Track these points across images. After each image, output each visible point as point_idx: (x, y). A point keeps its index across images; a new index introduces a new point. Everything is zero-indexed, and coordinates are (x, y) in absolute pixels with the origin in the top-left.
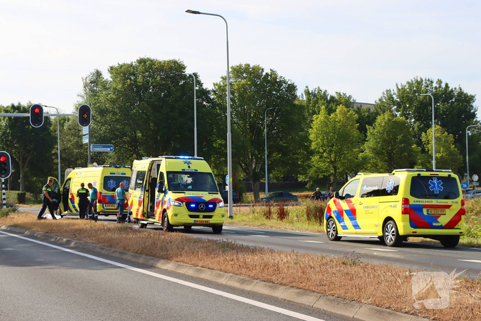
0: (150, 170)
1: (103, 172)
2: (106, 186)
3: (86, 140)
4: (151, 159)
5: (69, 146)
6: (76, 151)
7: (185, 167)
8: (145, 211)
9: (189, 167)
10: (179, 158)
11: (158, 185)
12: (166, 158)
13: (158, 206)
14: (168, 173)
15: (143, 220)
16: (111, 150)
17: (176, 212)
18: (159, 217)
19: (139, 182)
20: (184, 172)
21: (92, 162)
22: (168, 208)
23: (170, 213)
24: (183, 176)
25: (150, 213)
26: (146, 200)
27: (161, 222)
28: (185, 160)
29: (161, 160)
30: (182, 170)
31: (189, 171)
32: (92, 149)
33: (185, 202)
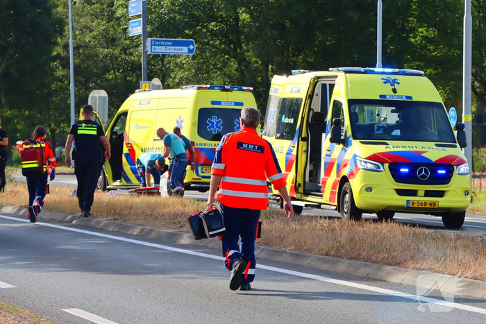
0: (310, 97)
1: (197, 99)
2: (202, 129)
3: (136, 29)
4: (310, 75)
5: (87, 39)
6: (103, 51)
7: (387, 91)
8: (300, 180)
9: (395, 91)
10: (373, 72)
11: (329, 128)
12: (346, 72)
13: (328, 172)
14: (351, 102)
15: (294, 199)
16: (190, 51)
17: (370, 183)
18: (332, 193)
19: (285, 120)
20: (383, 102)
21: (150, 79)
22: (352, 174)
23: (356, 184)
24: (377, 109)
25: (311, 185)
26: (303, 158)
27: (336, 204)
28: (385, 76)
29: (336, 77)
30: (381, 96)
31: (395, 98)
32: (148, 48)
33: (387, 162)
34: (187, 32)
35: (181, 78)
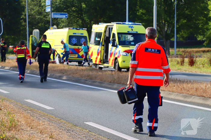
0: (105, 32)
1: (68, 33)
2: (70, 42)
3: (48, 10)
4: (105, 25)
5: (32, 13)
6: (37, 17)
7: (130, 30)
8: (102, 59)
9: (132, 30)
10: (125, 24)
11: (111, 42)
12: (117, 24)
13: (111, 56)
14: (118, 34)
15: (100, 65)
16: (66, 17)
17: (124, 60)
18: (112, 63)
19: (97, 39)
20: (129, 33)
21: (53, 26)
22: (119, 57)
23: (120, 60)
24: (126, 36)
25: (105, 60)
26: (103, 51)
27: (113, 66)
28: (129, 25)
29: (113, 25)
30: (128, 32)
31: (132, 32)
32: (52, 16)
33: (130, 53)
34: (65, 10)
35: (63, 26)
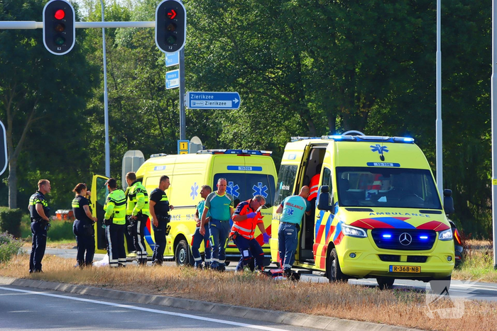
0: (305, 164)
1: (213, 164)
3: (173, 82)
4: (305, 142)
7: (375, 158)
9: (382, 158)
10: (362, 140)
12: (336, 140)
14: (339, 170)
16: (235, 105)
17: (354, 249)
18: (322, 260)
19: (283, 187)
20: (370, 169)
22: (337, 241)
23: (341, 250)
25: (305, 251)
27: (325, 270)
28: (374, 144)
29: (327, 144)
30: (368, 164)
31: (383, 166)
32: (187, 103)
33: (370, 228)
34: (240, 80)
35: (235, 134)
